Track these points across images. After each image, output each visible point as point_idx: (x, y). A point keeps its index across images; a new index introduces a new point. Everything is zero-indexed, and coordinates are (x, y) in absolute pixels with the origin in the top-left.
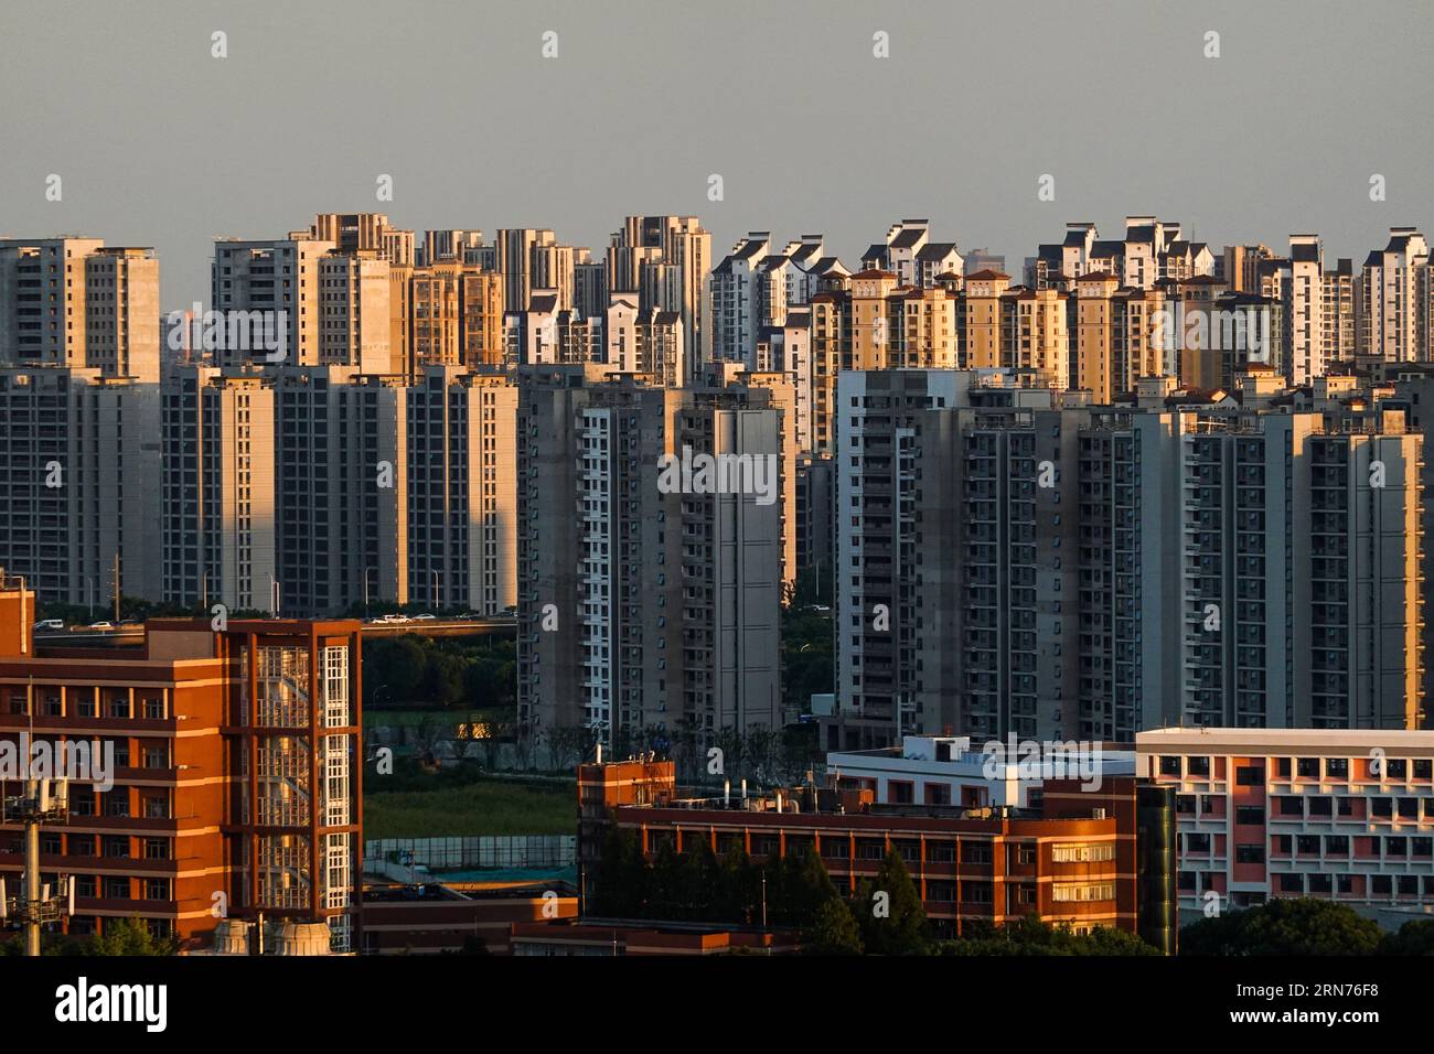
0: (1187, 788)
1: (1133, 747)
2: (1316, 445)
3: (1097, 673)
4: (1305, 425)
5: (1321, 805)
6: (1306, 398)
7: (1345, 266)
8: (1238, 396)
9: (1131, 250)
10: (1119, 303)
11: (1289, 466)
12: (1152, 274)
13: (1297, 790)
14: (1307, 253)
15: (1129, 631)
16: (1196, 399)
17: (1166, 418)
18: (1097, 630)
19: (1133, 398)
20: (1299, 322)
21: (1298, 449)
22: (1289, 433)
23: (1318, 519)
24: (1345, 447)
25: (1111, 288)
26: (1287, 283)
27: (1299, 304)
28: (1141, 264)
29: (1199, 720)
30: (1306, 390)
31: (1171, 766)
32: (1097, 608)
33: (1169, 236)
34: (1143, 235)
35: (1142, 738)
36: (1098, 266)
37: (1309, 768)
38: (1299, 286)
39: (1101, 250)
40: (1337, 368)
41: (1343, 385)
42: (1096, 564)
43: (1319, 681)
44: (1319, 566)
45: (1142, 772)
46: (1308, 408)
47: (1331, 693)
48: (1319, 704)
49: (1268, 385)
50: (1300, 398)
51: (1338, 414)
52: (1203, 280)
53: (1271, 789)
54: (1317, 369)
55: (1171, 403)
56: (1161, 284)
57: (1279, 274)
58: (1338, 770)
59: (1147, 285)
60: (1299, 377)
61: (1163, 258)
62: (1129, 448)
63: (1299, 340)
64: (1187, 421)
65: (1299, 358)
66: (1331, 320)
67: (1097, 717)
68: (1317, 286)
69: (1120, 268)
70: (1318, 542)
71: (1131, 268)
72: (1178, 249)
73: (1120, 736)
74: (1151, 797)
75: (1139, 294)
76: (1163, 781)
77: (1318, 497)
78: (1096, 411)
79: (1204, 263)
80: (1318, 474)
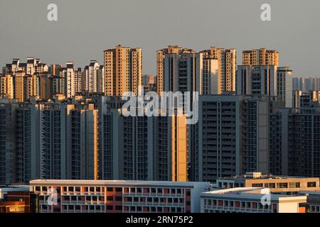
0: (42, 194)
1: (29, 184)
2: (73, 112)
3: (20, 167)
4: (70, 107)
5: (74, 198)
6: (70, 101)
7: (79, 69)
8: (54, 100)
9: (28, 65)
10: (25, 78)
11: (66, 117)
12: (33, 71)
13: (68, 194)
14: (70, 66)
15: (28, 156)
16: (44, 101)
17: (37, 106)
18: (20, 156)
19: (29, 101)
20: (68, 83)
21: (68, 113)
22: (66, 109)
23: (73, 130)
24: (79, 113)
25: (23, 74)
26: (66, 73)
27: (68, 78)
28: (31, 69)
29: (45, 178)
30: (70, 99)
31: (38, 189)
32: (20, 151)
33: (37, 62)
34: (31, 62)
35: (31, 182)
36: (20, 69)
37: (71, 189)
38: (68, 74)
39: (21, 65)
40: (77, 94)
41: (79, 98)
42: (20, 140)
43: (73, 168)
44: (73, 141)
45: (31, 190)
46: (71, 103)
47: (76, 171)
48: (73, 174)
49: (61, 98)
50: (69, 101)
51: (78, 105)
52: (45, 73)
53: (62, 194)
54: (73, 94)
55: (38, 102)
56: (35, 74)
57: (64, 71)
58: (78, 189)
59: (32, 74)
60: (69, 96)
61: (36, 67)
62: (28, 112)
63: (68, 87)
64: (42, 106)
65: (68, 91)
66: (76, 82)
67: (20, 177)
68: (73, 74)
69: (26, 70)
70: (73, 135)
71: (28, 69)
72: (40, 65)
73: (26, 182)
74: (33, 196)
75: (30, 76)
76: (36, 192)
77: (73, 124)
78: (20, 104)
79: (46, 69)
80: (73, 119)
